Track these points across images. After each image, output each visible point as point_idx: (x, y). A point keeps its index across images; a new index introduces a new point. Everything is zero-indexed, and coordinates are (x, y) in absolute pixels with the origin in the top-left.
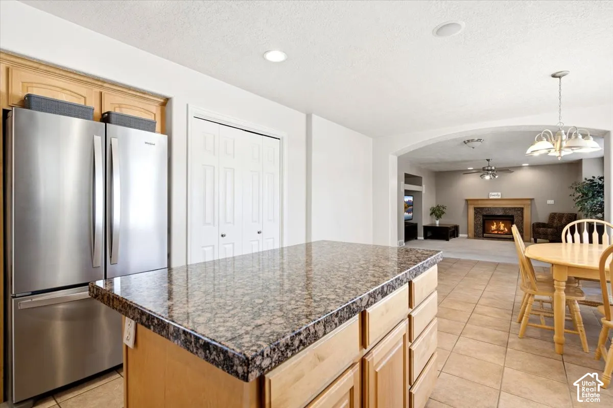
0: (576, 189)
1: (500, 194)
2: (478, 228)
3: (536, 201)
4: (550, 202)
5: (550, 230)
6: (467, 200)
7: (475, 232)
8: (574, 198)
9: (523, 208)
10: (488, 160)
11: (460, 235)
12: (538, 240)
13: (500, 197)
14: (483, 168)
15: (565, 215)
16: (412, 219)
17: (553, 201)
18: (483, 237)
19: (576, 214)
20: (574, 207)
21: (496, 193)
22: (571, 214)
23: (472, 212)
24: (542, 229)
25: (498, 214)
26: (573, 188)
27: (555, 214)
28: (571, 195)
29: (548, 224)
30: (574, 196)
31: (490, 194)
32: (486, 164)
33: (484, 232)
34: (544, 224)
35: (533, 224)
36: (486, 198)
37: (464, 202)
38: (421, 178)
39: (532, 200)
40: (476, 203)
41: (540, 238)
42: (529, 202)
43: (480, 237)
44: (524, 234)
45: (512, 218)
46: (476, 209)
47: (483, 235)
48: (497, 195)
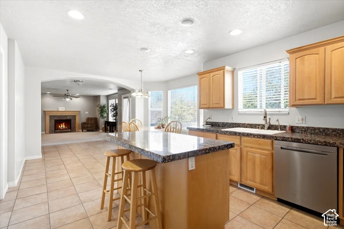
1: (64, 108)
2: (52, 127)
3: (81, 112)
4: (87, 113)
6: (45, 111)
7: (50, 130)
9: (75, 116)
10: (68, 90)
12: (84, 130)
13: (64, 110)
14: (65, 94)
15: (93, 119)
17: (88, 112)
18: (55, 132)
21: (62, 108)
22: (95, 118)
23: (48, 118)
24: (85, 125)
25: (63, 119)
27: (89, 118)
31: (59, 108)
32: (66, 92)
33: (55, 129)
34: (85, 123)
35: (82, 123)
36: (56, 110)
39: (79, 112)
40: (51, 113)
41: (85, 129)
43: (53, 132)
44: (76, 128)
45: (70, 121)
46: (50, 116)
47: (55, 131)
48: (63, 109)
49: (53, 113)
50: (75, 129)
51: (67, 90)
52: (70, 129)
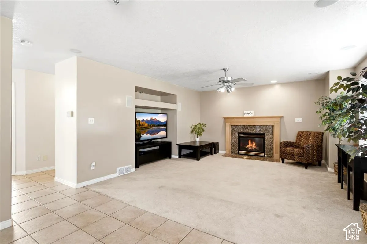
0: (323, 104)
1: (253, 112)
2: (234, 145)
3: (285, 119)
4: (299, 120)
5: (296, 150)
6: (225, 118)
7: (232, 149)
8: (321, 115)
9: (273, 126)
10: (225, 70)
11: (220, 152)
12: (285, 159)
13: (252, 116)
15: (312, 134)
16: (166, 138)
17: (301, 119)
18: (239, 154)
19: (323, 133)
20: (321, 126)
22: (318, 133)
23: (229, 129)
24: (288, 148)
25: (251, 132)
26: (319, 104)
27: (302, 132)
28: (317, 112)
29: (295, 143)
30: (320, 112)
31: (245, 112)
33: (240, 149)
34: (292, 143)
36: (241, 116)
37: (223, 120)
38: (175, 95)
39: (281, 118)
40: (233, 120)
41: (288, 158)
42: (278, 120)
43: (236, 154)
44: (274, 152)
45: (263, 136)
46: (232, 126)
47: (239, 152)
48: (250, 113)
49: (235, 120)
50: (273, 154)
51: (223, 69)
52: (264, 152)
